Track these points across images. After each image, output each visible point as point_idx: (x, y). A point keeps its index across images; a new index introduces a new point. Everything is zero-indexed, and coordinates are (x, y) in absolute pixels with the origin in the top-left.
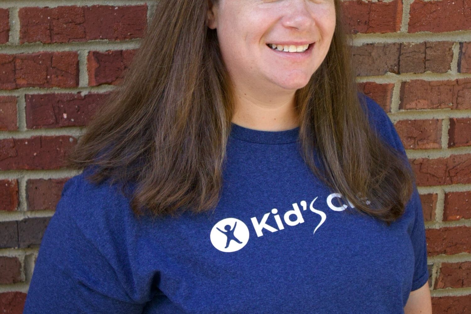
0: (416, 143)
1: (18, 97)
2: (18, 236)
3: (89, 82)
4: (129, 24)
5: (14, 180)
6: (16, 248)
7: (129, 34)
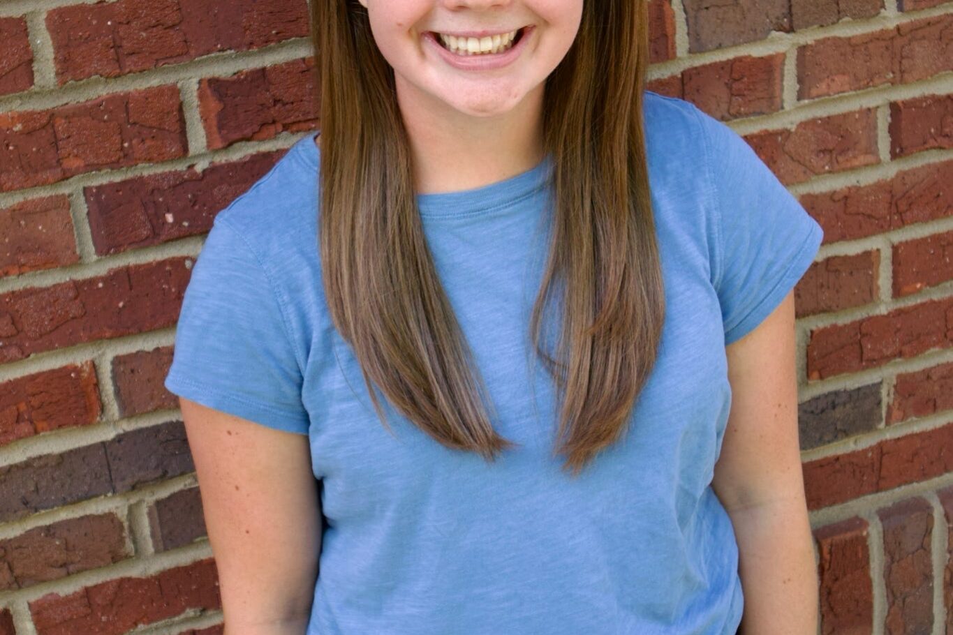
0: (834, 159)
1: (70, 195)
2: (110, 471)
3: (208, 142)
4: (271, 13)
5: (86, 362)
6: (110, 494)
7: (274, 32)
